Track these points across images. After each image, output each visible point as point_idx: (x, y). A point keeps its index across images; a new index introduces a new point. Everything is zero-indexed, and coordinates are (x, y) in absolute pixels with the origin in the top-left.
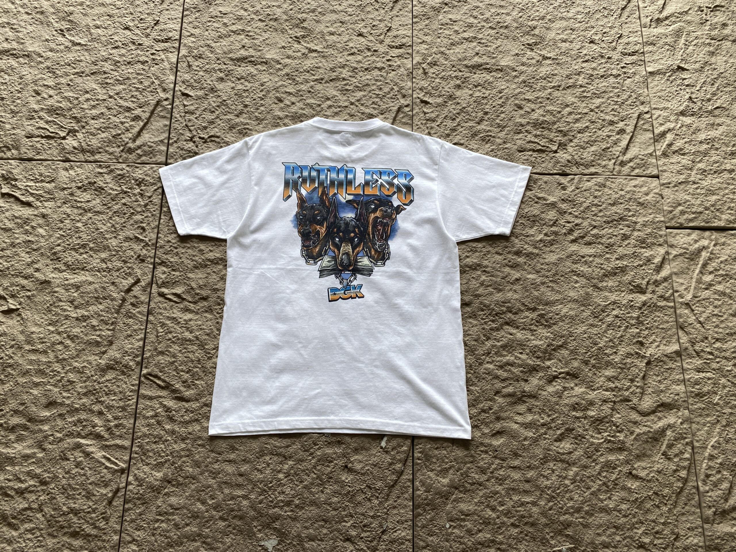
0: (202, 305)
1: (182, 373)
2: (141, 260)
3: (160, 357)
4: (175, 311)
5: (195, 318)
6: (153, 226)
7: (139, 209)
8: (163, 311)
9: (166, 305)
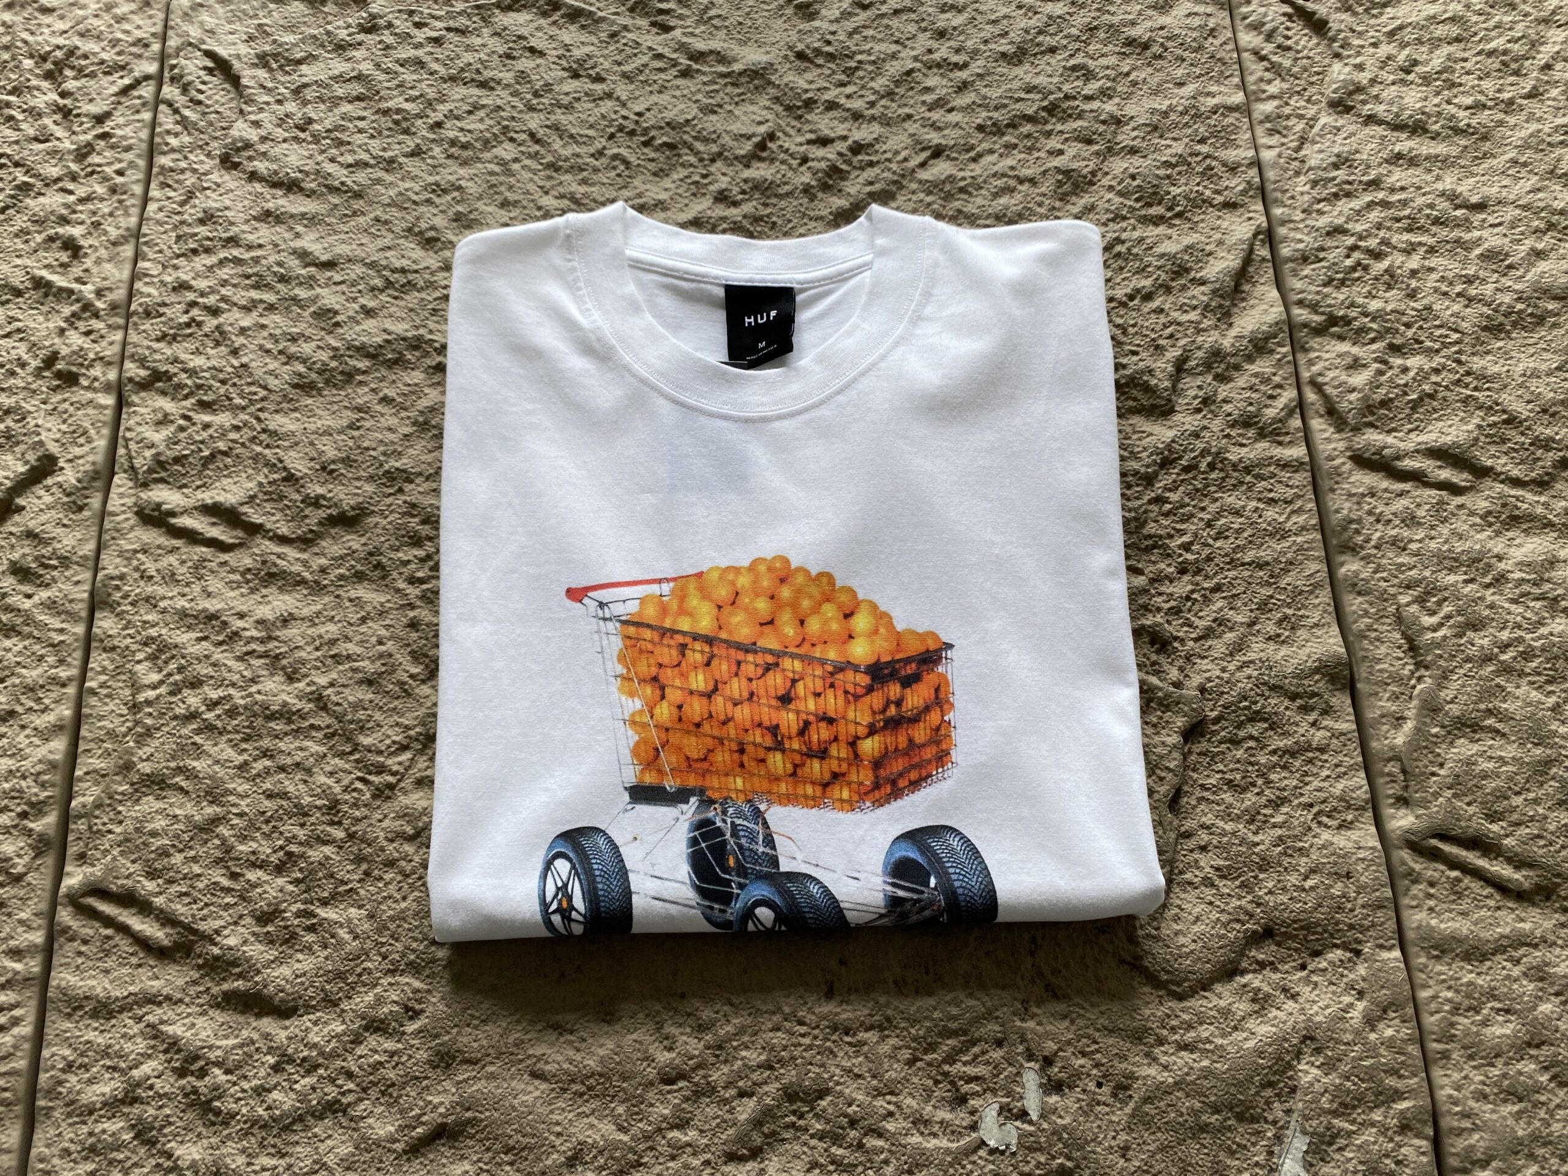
0: (336, 550)
1: (252, 875)
2: (59, 375)
3: (149, 804)
4: (214, 584)
5: (306, 612)
6: (114, 233)
7: (54, 171)
8: (161, 590)
9: (172, 559)
